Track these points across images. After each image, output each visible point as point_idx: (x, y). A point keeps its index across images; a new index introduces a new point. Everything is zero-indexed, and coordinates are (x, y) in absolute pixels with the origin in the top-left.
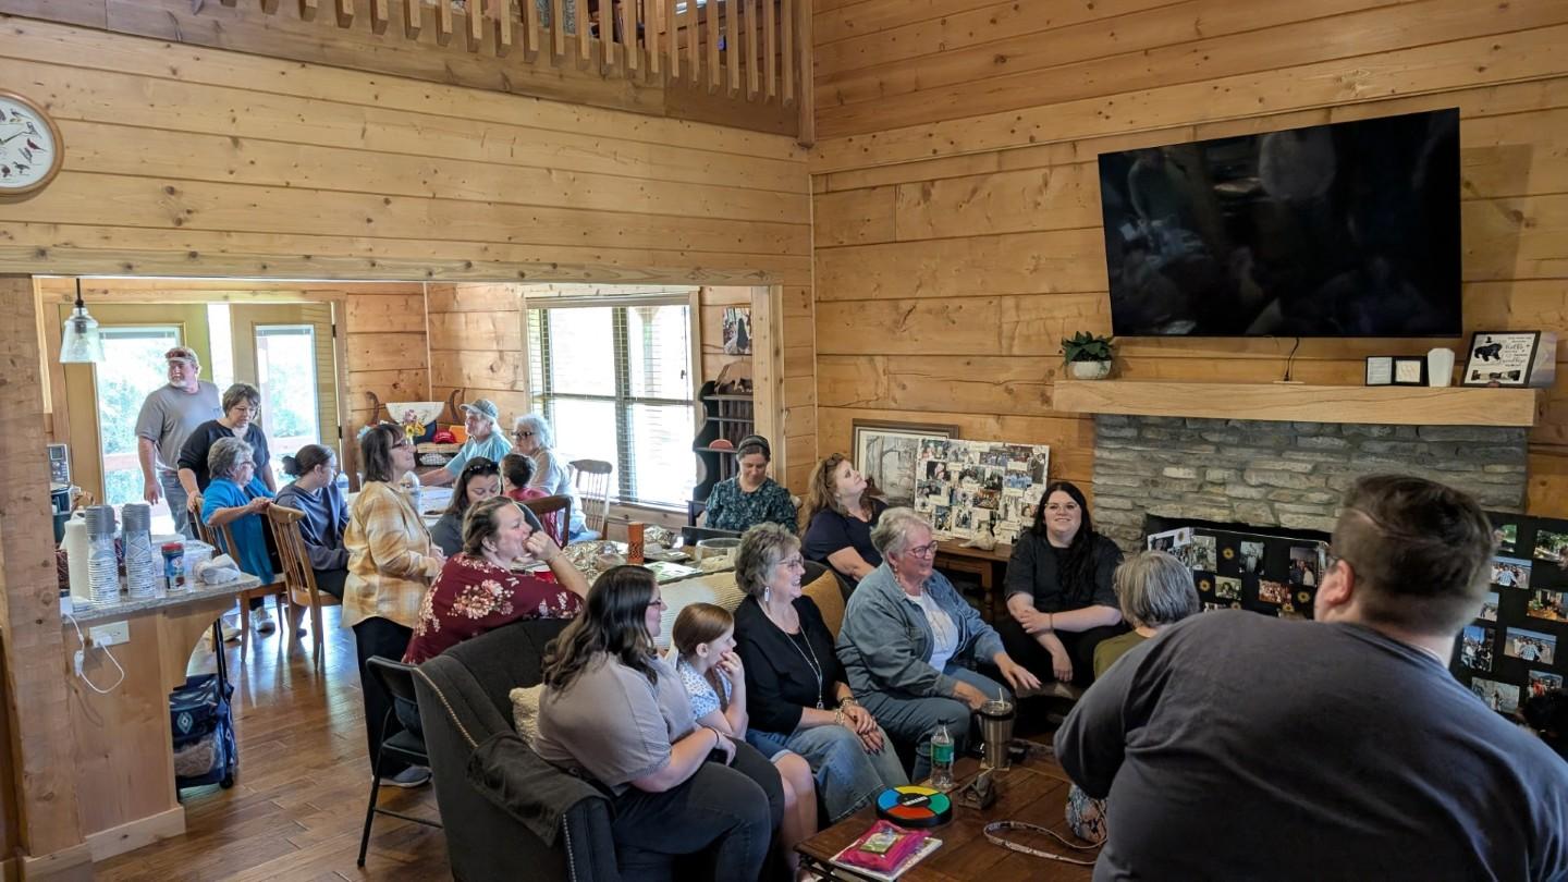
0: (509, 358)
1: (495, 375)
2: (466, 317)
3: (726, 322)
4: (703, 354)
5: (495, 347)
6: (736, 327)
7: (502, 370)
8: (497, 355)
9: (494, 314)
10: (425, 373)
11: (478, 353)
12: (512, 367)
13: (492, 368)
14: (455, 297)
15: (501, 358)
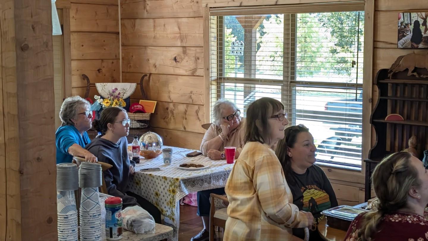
0: (192, 52)
1: (179, 64)
2: (155, 22)
3: (402, 23)
4: (375, 48)
5: (179, 44)
6: (411, 27)
7: (185, 60)
8: (181, 49)
9: (180, 20)
10: (118, 63)
11: (164, 49)
12: (193, 59)
13: (175, 59)
14: (145, 8)
15: (184, 52)
